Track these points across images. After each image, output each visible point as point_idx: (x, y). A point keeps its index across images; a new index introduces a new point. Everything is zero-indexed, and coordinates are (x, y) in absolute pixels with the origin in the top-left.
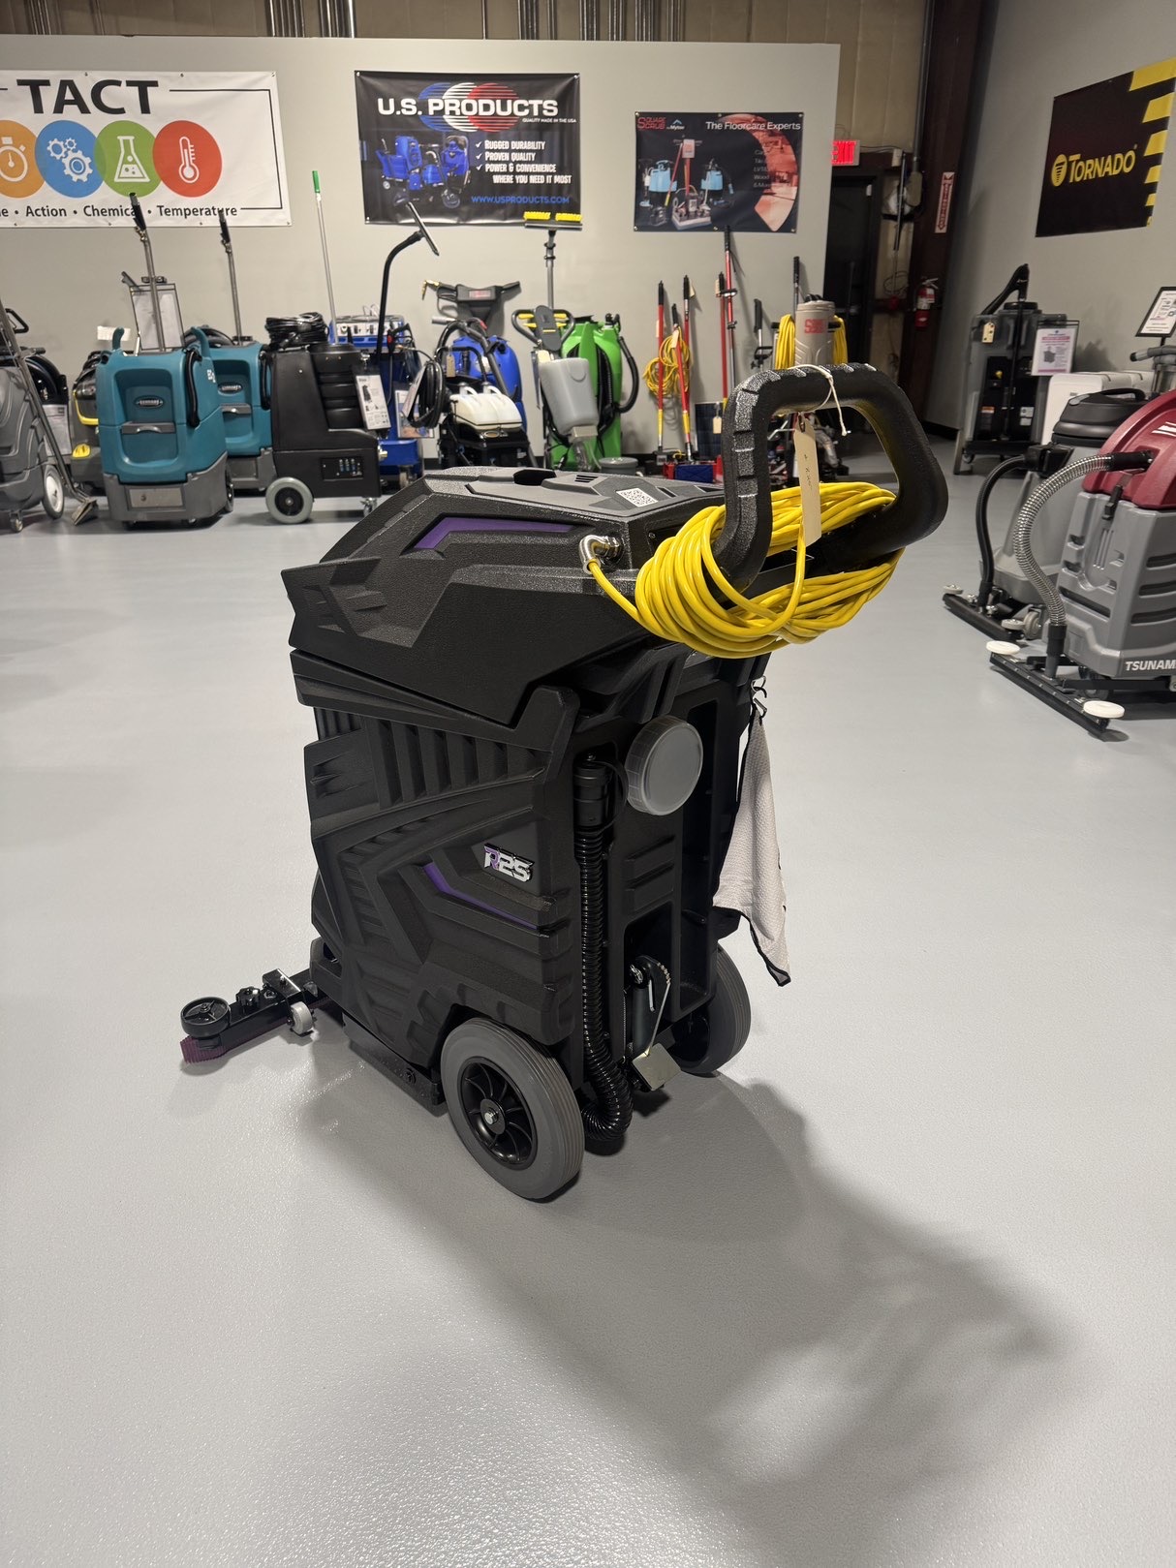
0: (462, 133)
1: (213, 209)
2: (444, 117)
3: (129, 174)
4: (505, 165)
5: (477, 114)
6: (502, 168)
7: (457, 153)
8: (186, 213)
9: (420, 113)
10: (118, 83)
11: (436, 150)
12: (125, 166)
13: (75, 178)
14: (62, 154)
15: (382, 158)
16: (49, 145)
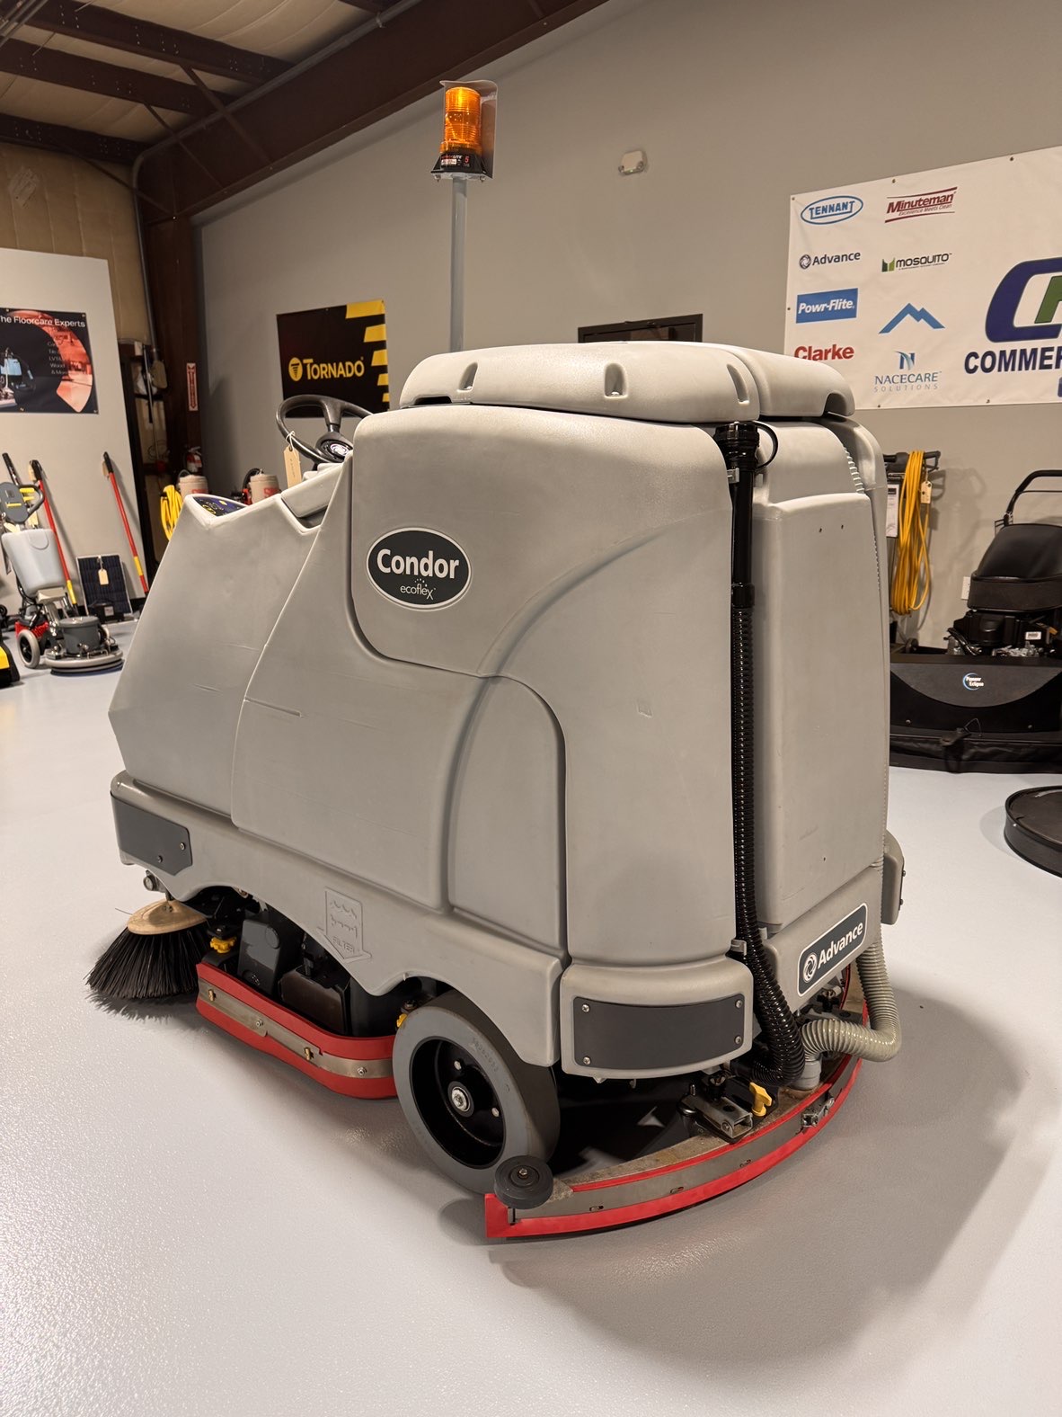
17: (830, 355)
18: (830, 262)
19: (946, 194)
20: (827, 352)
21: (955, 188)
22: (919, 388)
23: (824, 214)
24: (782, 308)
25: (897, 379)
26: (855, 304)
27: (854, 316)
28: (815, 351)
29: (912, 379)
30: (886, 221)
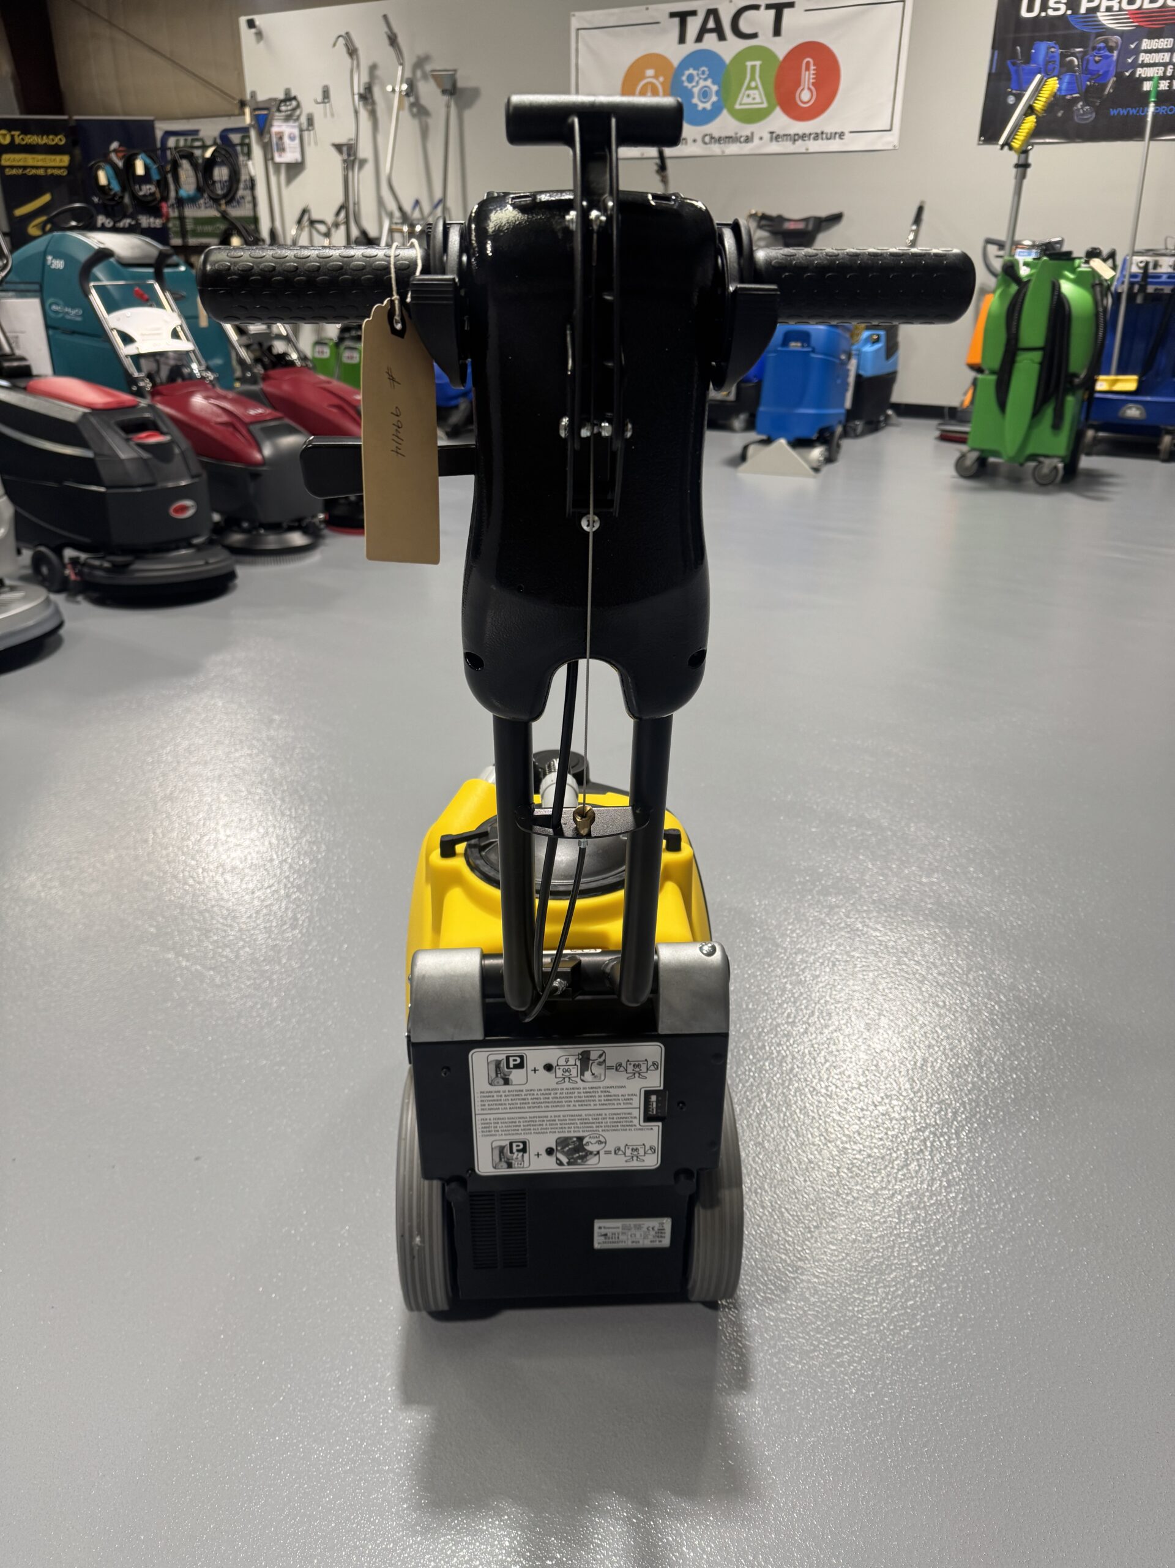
0: (1114, 32)
1: (822, 133)
2: (1099, 14)
3: (750, 100)
4: (1163, 68)
5: (1140, 8)
6: (1158, 72)
7: (1106, 57)
8: (795, 138)
9: (1069, 12)
10: (756, 7)
11: (1079, 55)
12: (748, 92)
13: (701, 106)
14: (694, 84)
15: (1012, 68)
16: (683, 74)
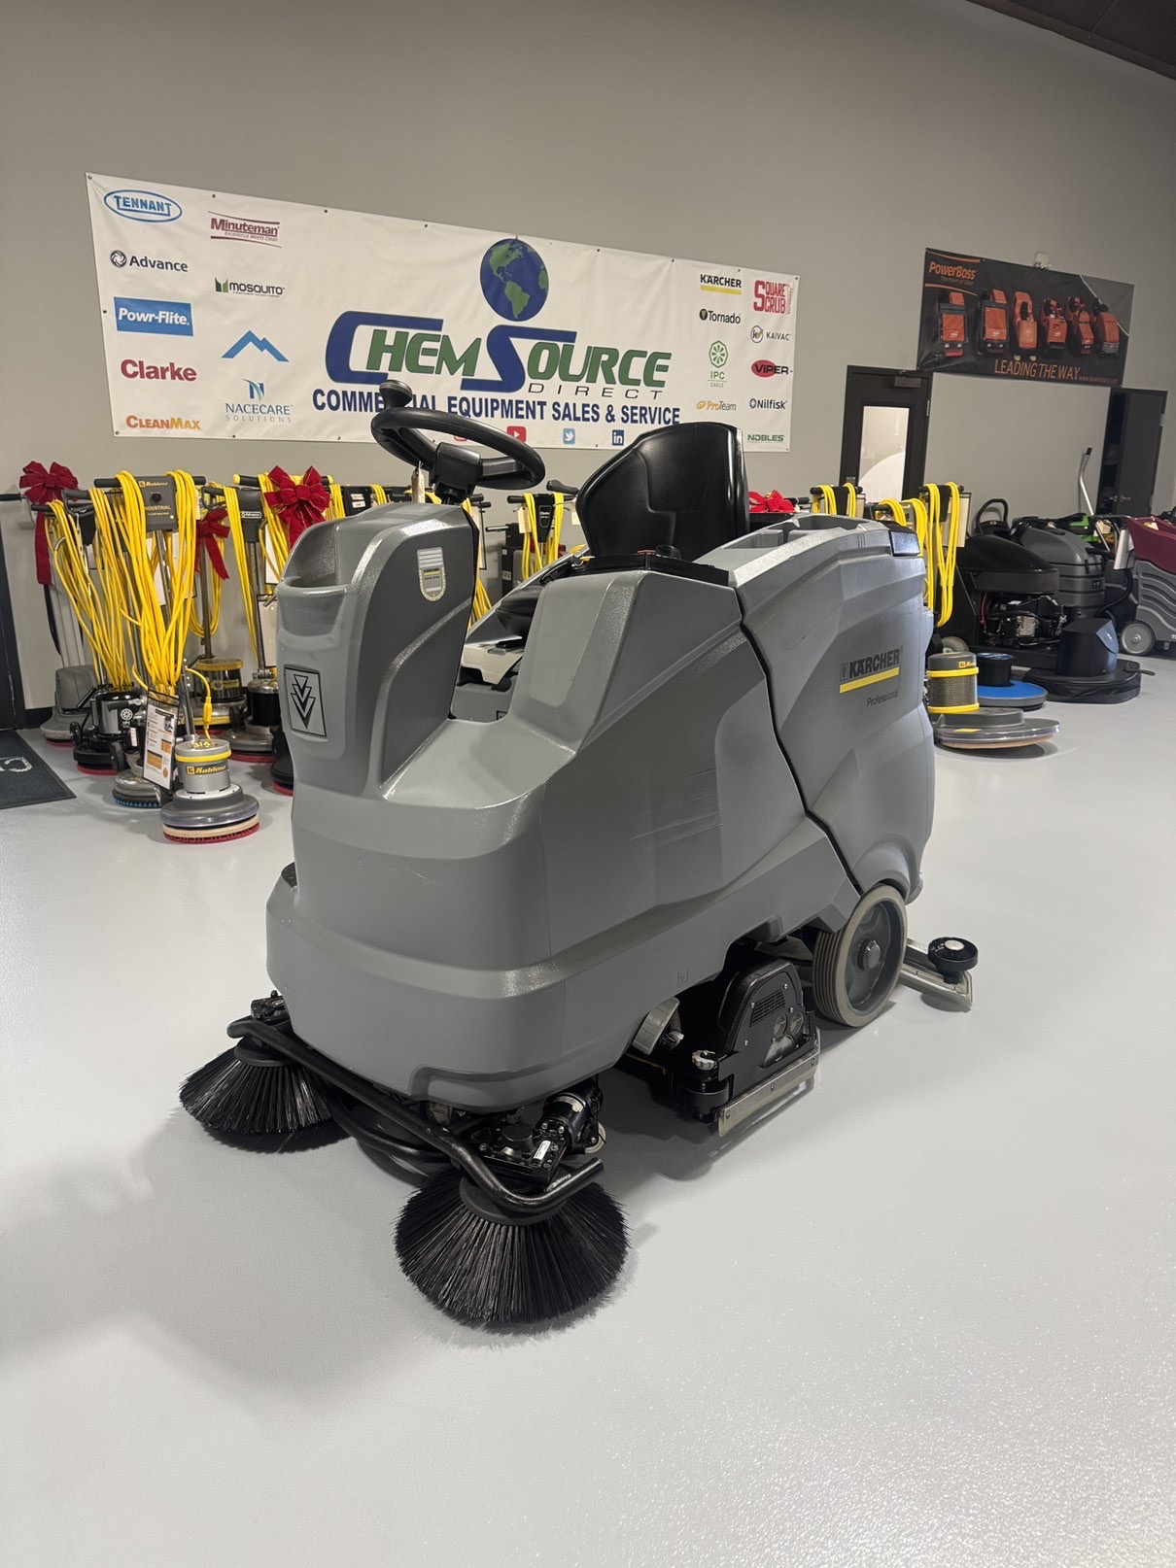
17: (168, 374)
18: (153, 267)
19: (271, 226)
20: (164, 370)
21: (278, 223)
22: (272, 419)
23: (135, 208)
24: (97, 312)
25: (249, 409)
26: (189, 320)
27: (192, 335)
28: (147, 368)
29: (265, 410)
30: (212, 237)
